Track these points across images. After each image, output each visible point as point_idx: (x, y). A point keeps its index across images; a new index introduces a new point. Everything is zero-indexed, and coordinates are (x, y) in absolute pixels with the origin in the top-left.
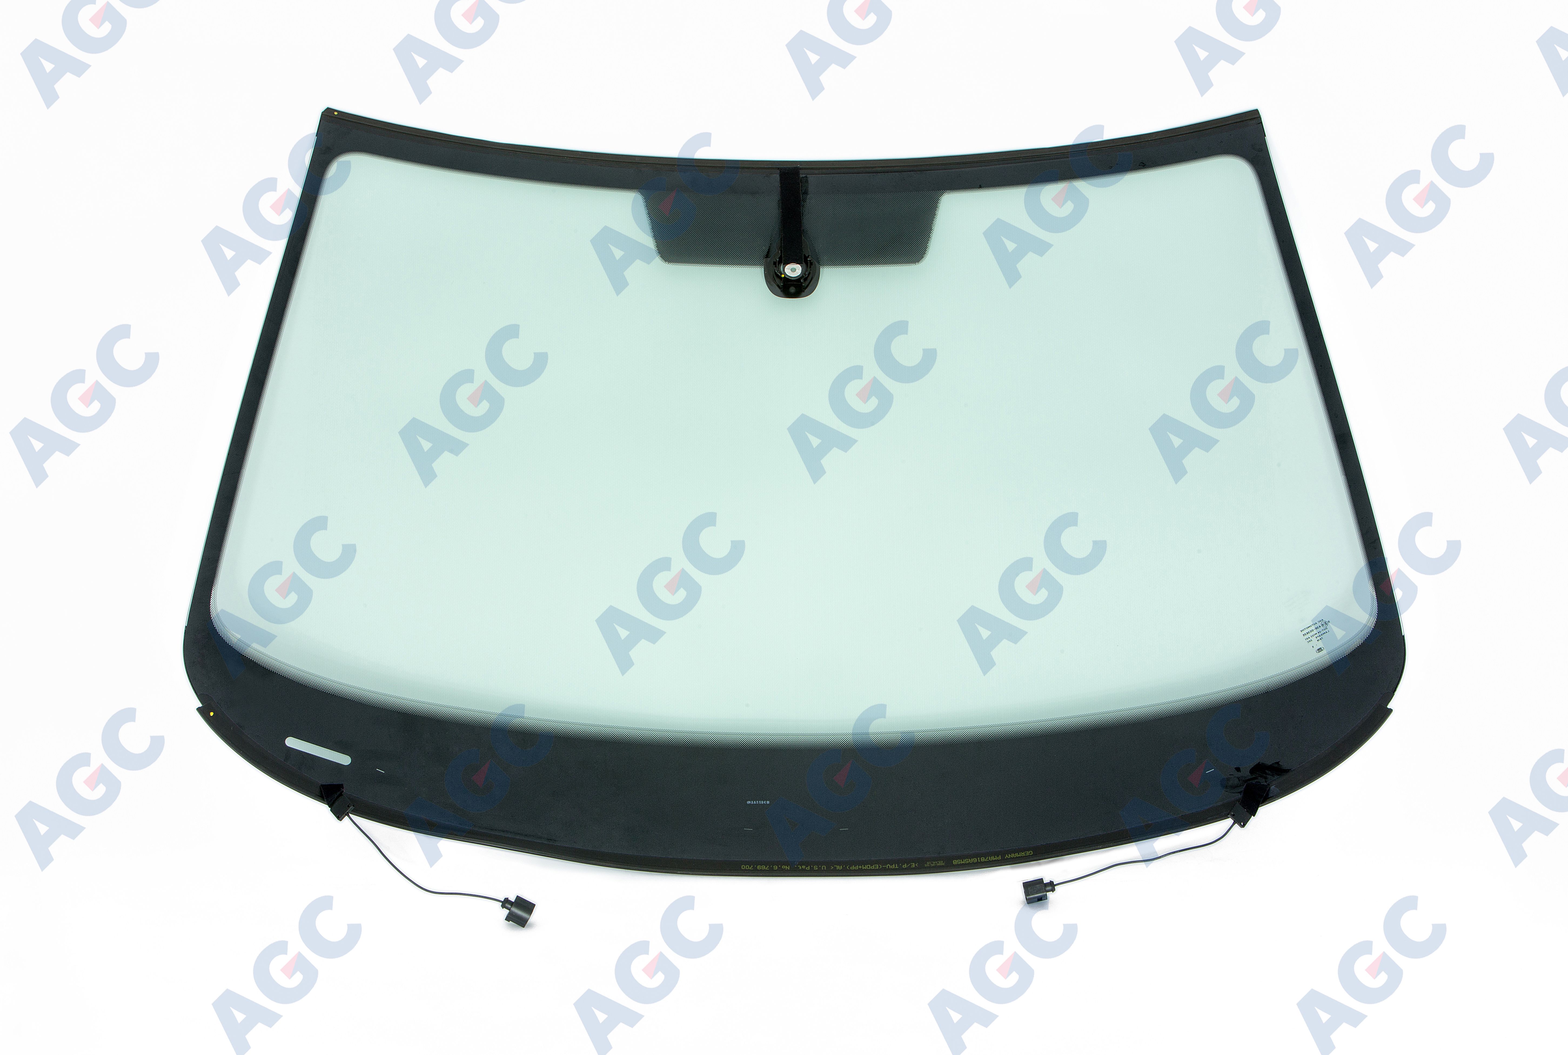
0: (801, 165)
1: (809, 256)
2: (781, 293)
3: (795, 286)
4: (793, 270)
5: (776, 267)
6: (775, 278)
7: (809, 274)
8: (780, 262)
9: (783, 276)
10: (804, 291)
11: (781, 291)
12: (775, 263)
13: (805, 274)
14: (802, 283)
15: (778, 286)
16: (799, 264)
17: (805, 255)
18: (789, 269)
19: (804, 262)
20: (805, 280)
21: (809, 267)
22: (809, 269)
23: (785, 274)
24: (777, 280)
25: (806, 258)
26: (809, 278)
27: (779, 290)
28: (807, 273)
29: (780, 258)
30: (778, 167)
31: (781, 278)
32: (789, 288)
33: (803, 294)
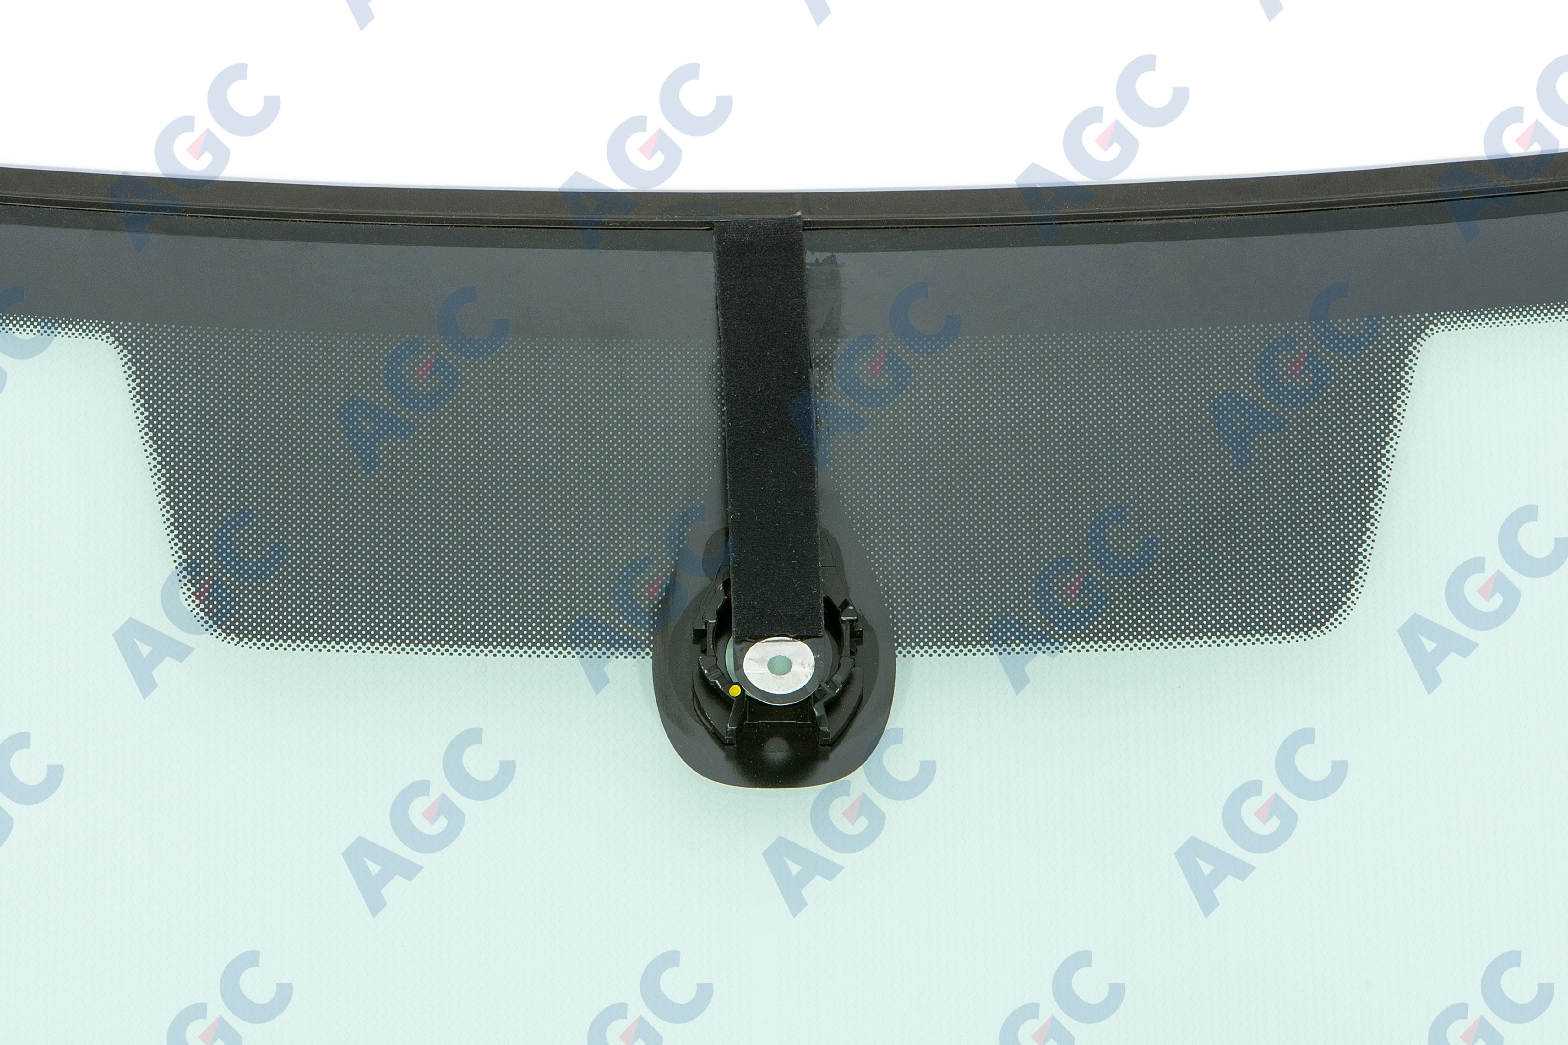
0: (808, 209)
1: (846, 604)
2: (729, 767)
3: (791, 736)
4: (780, 666)
5: (704, 652)
6: (704, 705)
7: (847, 683)
8: (723, 628)
9: (735, 691)
10: (825, 757)
11: (729, 757)
12: (699, 636)
13: (830, 681)
14: (816, 722)
15: (716, 735)
16: (802, 638)
17: (828, 602)
18: (760, 661)
19: (827, 627)
20: (832, 706)
21: (846, 650)
22: (846, 662)
23: (744, 682)
24: (713, 711)
25: (833, 614)
26: (849, 702)
27: (718, 754)
28: (839, 678)
29: (724, 614)
30: (708, 219)
31: (725, 701)
32: (759, 743)
33: (823, 767)
